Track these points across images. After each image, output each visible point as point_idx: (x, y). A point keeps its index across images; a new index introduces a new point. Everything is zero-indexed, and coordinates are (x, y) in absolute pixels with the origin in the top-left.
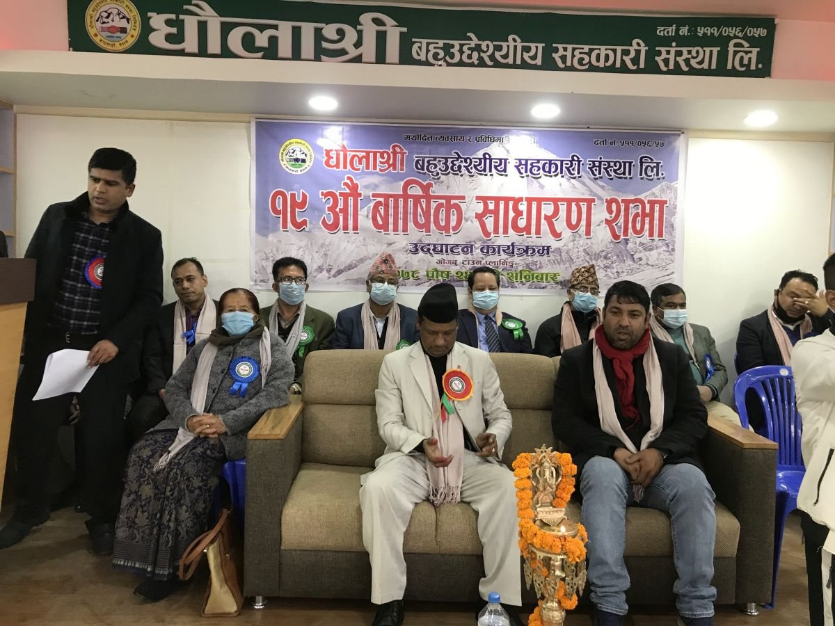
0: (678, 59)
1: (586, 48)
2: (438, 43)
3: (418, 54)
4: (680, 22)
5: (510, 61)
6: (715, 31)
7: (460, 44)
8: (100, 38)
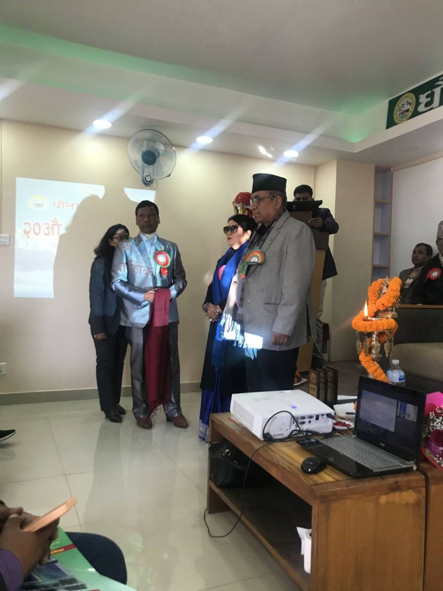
8: (398, 119)
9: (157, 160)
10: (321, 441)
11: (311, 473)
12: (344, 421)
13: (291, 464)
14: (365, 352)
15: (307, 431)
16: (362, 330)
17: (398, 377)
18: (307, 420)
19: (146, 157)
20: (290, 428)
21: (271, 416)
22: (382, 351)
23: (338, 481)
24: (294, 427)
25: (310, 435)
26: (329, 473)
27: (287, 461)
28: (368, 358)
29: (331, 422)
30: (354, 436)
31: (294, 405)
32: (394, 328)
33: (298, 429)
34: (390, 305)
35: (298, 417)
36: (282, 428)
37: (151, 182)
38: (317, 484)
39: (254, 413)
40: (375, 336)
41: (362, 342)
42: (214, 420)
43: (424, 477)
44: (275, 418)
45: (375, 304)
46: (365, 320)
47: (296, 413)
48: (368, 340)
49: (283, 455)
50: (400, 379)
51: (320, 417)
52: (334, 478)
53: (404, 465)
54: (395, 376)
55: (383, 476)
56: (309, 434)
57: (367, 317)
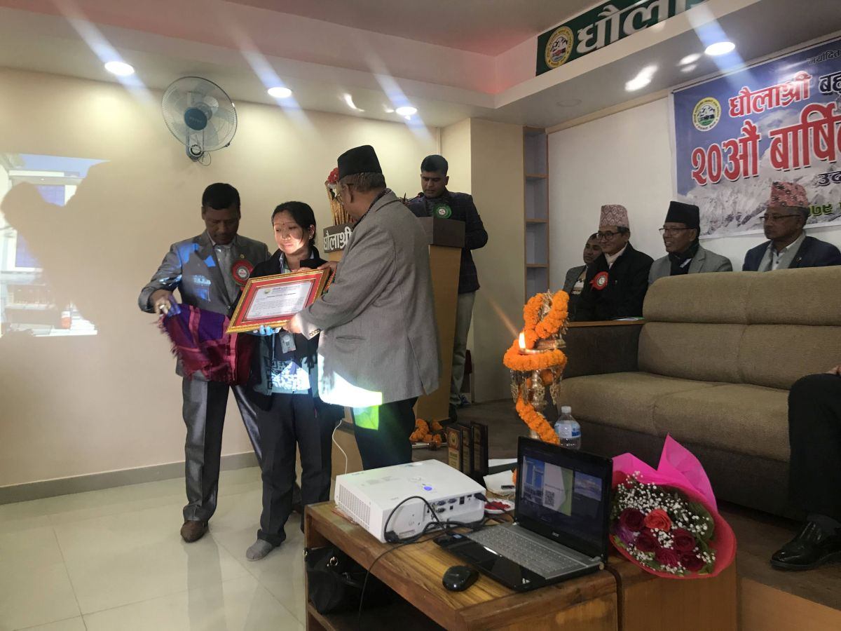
8: (552, 61)
9: (208, 121)
10: (468, 537)
11: (457, 590)
12: (499, 501)
13: (427, 577)
14: (525, 400)
15: (449, 523)
16: (519, 368)
17: (570, 431)
18: (447, 506)
19: (191, 118)
20: (424, 520)
21: (395, 506)
22: (548, 397)
23: (496, 599)
24: (429, 519)
25: (454, 528)
26: (483, 588)
27: (421, 573)
28: (529, 407)
29: (481, 505)
30: (515, 524)
31: (427, 486)
32: (562, 364)
33: (435, 520)
34: (555, 330)
35: (434, 504)
36: (412, 522)
37: (201, 154)
38: (467, 608)
39: (370, 503)
40: (536, 376)
41: (519, 385)
42: (311, 514)
43: (613, 577)
44: (402, 507)
45: (534, 330)
46: (522, 353)
47: (431, 497)
48: (527, 381)
49: (417, 565)
50: (574, 434)
51: (466, 500)
52: (491, 595)
53: (587, 564)
54: (568, 430)
55: (560, 584)
56: (451, 526)
57: (524, 349)
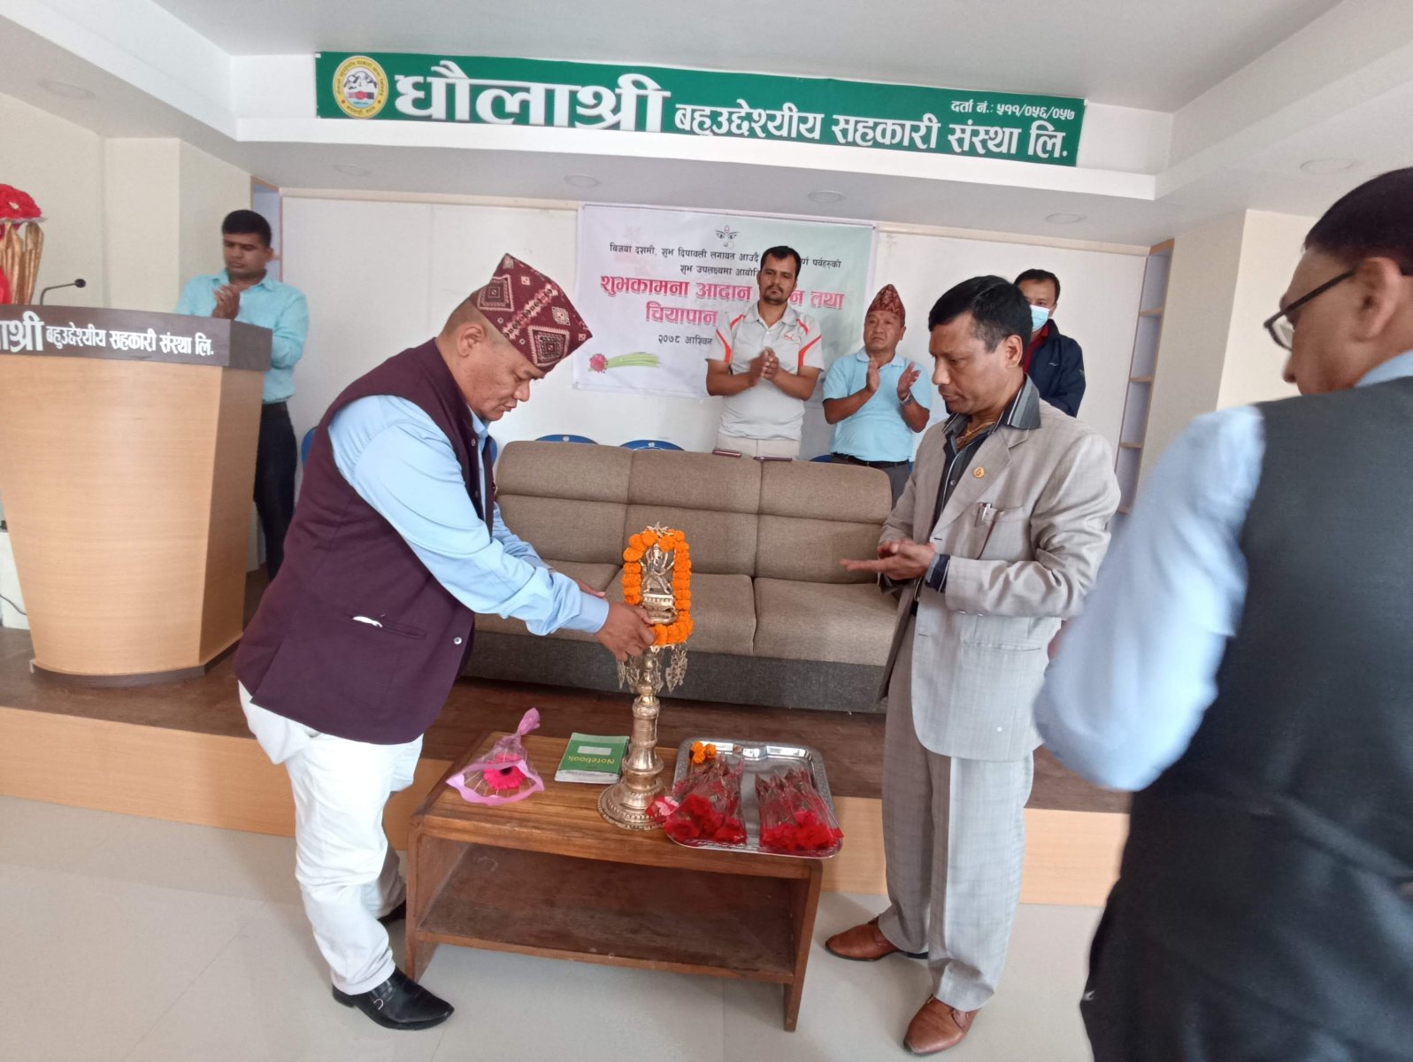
0: (974, 139)
1: (871, 121)
2: (703, 111)
3: (683, 123)
4: (978, 97)
5: (784, 132)
6: (1016, 110)
7: (729, 112)
